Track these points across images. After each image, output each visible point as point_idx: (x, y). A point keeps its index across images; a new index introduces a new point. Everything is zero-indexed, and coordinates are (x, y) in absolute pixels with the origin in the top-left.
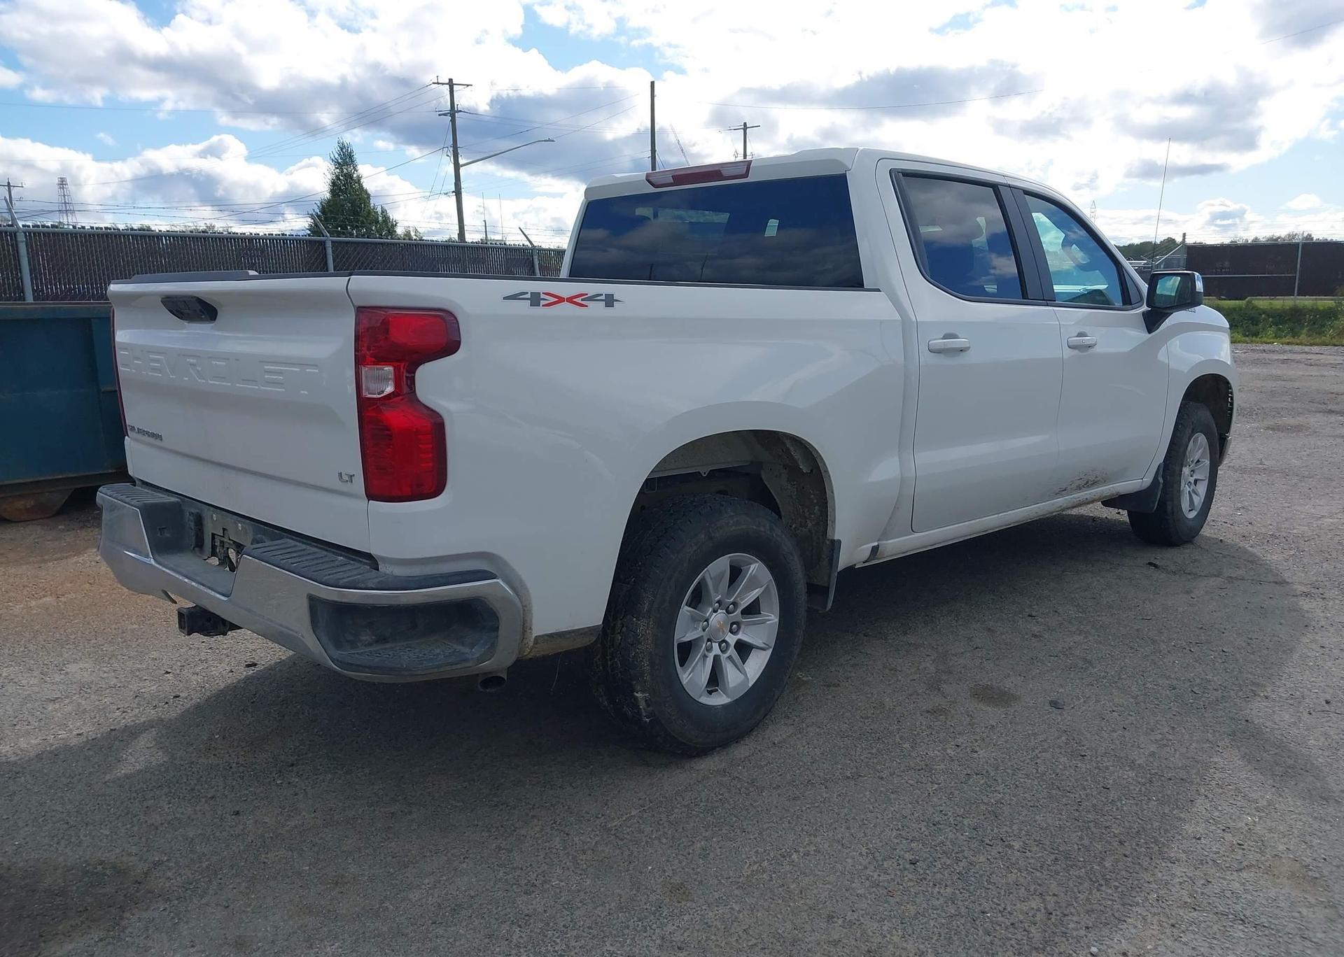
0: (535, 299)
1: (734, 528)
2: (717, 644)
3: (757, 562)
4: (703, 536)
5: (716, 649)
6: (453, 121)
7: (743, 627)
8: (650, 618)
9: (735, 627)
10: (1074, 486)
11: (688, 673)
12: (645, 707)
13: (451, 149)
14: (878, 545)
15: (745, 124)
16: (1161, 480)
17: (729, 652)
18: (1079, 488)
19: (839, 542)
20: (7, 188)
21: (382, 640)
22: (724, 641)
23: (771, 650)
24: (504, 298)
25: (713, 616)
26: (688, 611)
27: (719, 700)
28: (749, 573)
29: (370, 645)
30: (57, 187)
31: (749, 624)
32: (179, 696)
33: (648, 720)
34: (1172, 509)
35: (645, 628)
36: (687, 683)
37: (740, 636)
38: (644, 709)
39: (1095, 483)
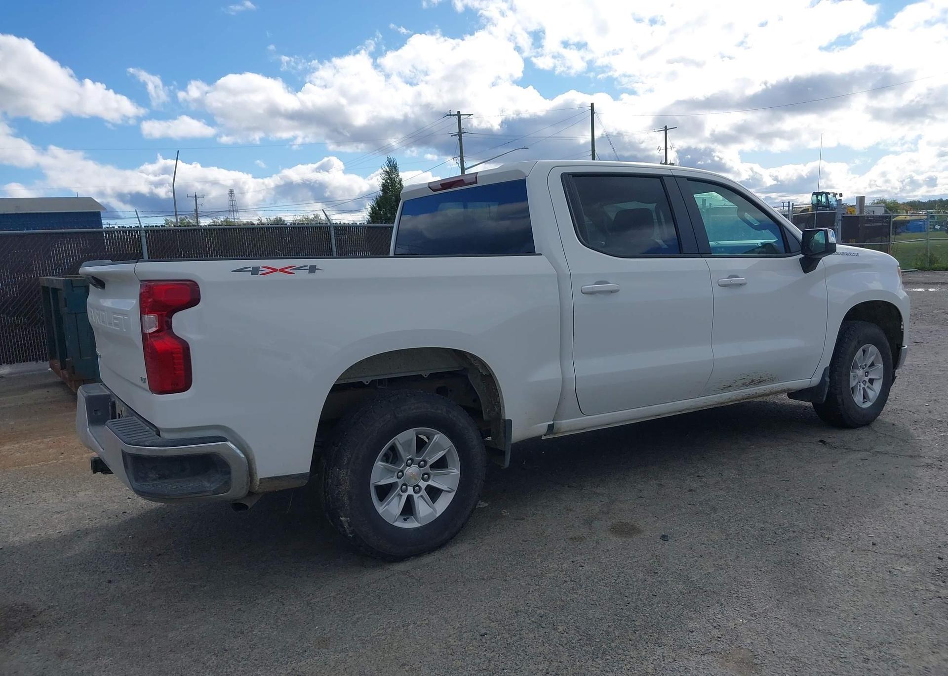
0: (255, 271)
1: (414, 411)
2: (412, 487)
3: (439, 433)
4: (389, 416)
5: (410, 491)
6: (460, 139)
7: (432, 476)
8: (348, 469)
9: (425, 477)
10: (740, 383)
11: (384, 506)
12: (348, 527)
13: (459, 158)
14: (553, 424)
15: (666, 127)
16: (828, 379)
17: (421, 493)
18: (745, 385)
19: (511, 421)
20: (194, 198)
21: (162, 477)
22: (417, 485)
23: (454, 493)
24: (232, 272)
25: (407, 469)
26: (381, 465)
27: (411, 524)
28: (434, 440)
29: (155, 480)
30: (228, 196)
31: (435, 475)
32: (125, 512)
33: (351, 535)
34: (842, 400)
35: (344, 476)
36: (383, 512)
37: (430, 483)
38: (348, 528)
39: (760, 382)
